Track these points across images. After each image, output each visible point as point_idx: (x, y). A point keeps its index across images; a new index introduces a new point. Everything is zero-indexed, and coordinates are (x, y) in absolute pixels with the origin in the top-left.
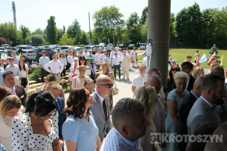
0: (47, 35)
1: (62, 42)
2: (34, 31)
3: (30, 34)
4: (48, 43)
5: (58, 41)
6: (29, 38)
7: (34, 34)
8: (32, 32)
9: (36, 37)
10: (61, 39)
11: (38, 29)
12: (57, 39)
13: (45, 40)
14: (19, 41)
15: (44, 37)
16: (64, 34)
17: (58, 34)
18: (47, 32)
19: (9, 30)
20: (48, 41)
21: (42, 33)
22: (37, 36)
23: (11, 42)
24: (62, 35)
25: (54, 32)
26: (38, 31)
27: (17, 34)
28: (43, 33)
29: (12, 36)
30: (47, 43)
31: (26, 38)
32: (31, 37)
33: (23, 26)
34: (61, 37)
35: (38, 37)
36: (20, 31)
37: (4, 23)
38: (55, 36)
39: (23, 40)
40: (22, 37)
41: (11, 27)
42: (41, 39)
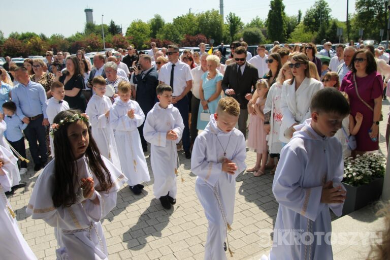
0: (269, 28)
1: (293, 39)
2: (250, 23)
3: (242, 28)
4: (270, 41)
5: (288, 38)
6: (240, 34)
7: (248, 26)
8: (245, 26)
9: (250, 32)
10: (292, 34)
11: (255, 19)
12: (286, 35)
13: (265, 36)
14: (225, 39)
15: (264, 33)
16: (298, 26)
17: (289, 26)
18: (269, 22)
19: (211, 23)
20: (270, 39)
21: (262, 26)
22: (252, 30)
23: (212, 41)
24: (294, 27)
25: (281, 23)
26: (256, 23)
27: (223, 29)
28: (264, 26)
29: (216, 32)
30: (267, 42)
31: (235, 35)
32: (243, 32)
33: (232, 15)
34: (293, 31)
35: (254, 32)
36: (227, 23)
37: (204, 12)
38: (281, 30)
39: (231, 38)
40: (229, 32)
41: (215, 18)
42: (259, 35)
